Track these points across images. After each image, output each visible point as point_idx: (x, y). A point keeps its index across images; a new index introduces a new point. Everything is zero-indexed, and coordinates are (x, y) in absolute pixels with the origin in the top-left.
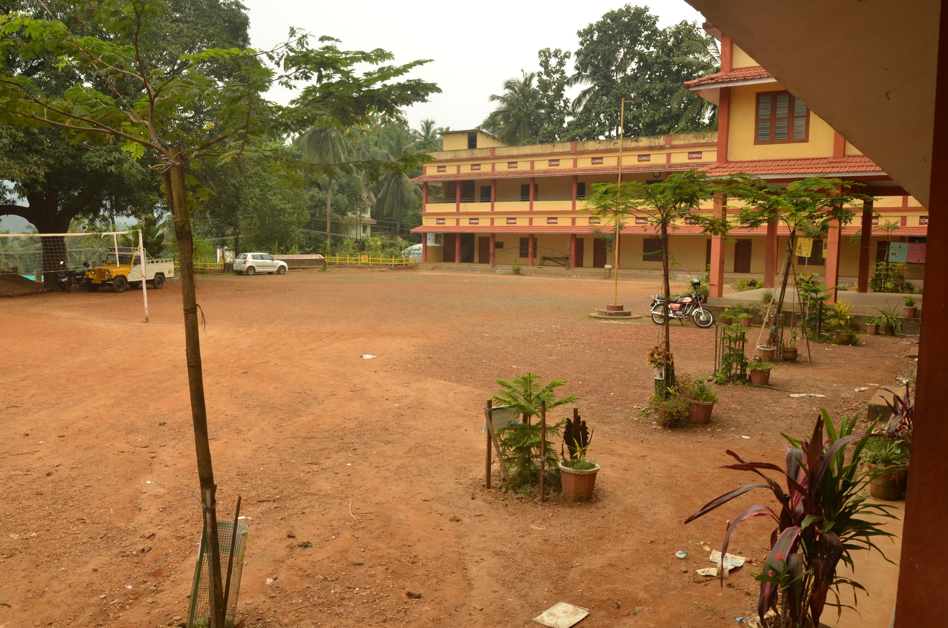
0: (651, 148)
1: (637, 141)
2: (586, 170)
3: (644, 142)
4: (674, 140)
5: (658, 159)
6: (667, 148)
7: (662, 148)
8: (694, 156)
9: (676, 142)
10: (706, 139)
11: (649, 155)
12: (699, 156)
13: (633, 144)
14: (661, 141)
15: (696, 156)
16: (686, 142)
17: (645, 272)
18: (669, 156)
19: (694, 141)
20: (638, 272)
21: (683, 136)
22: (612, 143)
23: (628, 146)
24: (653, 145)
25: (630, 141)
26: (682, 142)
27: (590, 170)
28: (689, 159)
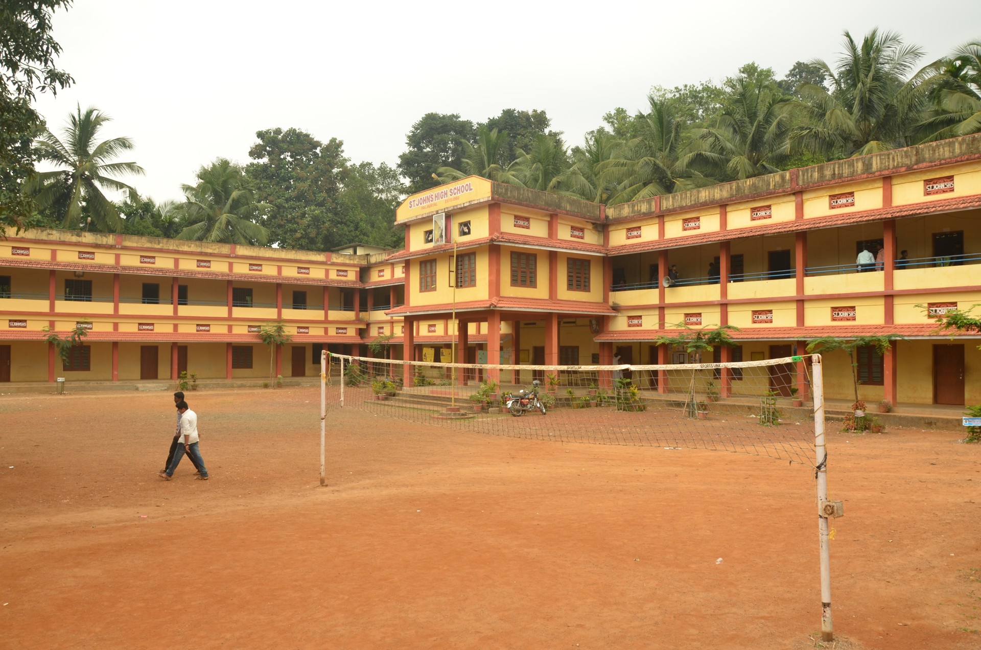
0: (97, 246)
1: (78, 235)
2: (7, 261)
3: (88, 238)
4: (126, 240)
5: (104, 259)
6: (118, 249)
7: (111, 247)
8: (146, 260)
9: (127, 243)
10: (161, 245)
11: (93, 253)
12: (152, 260)
13: (74, 239)
14: (110, 240)
15: (148, 260)
16: (139, 245)
17: (92, 384)
18: (118, 257)
19: (148, 245)
20: (83, 384)
21: (135, 238)
22: (45, 233)
23: (67, 240)
24: (99, 242)
25: (70, 235)
26: (135, 245)
27: (11, 262)
28: (141, 262)
